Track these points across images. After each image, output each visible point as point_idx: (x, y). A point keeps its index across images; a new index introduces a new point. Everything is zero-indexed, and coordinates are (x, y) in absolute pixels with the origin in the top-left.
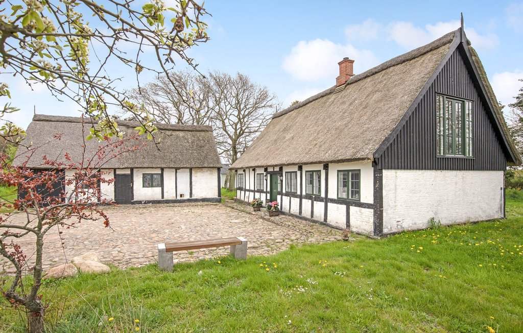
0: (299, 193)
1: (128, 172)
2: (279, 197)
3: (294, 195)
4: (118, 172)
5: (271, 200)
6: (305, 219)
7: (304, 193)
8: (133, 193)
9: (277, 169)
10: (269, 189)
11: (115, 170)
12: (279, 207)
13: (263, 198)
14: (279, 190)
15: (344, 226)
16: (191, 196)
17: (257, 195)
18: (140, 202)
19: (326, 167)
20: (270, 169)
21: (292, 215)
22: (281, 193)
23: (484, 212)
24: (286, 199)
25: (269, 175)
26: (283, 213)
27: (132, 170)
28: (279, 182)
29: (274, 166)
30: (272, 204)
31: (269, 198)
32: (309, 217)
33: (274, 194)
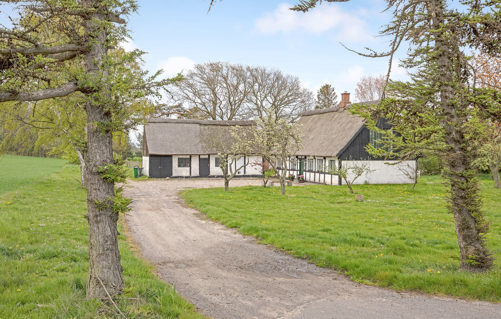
0: (314, 170)
1: (207, 157)
2: (304, 173)
3: (312, 171)
4: (201, 157)
5: (300, 175)
6: (316, 183)
7: (316, 170)
8: (209, 171)
9: (303, 157)
10: (299, 169)
11: (199, 155)
12: (304, 178)
13: (295, 173)
14: (304, 169)
15: (330, 184)
16: (245, 173)
17: (291, 172)
18: (214, 177)
19: (325, 158)
20: (299, 157)
21: (311, 182)
22: (305, 171)
23: (401, 180)
24: (308, 174)
25: (299, 160)
26: (306, 181)
27: (209, 155)
28: (304, 164)
29: (302, 156)
30: (300, 176)
31: (298, 174)
32: (318, 182)
33: (301, 172)
